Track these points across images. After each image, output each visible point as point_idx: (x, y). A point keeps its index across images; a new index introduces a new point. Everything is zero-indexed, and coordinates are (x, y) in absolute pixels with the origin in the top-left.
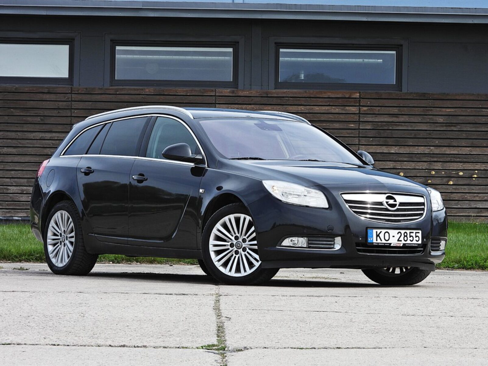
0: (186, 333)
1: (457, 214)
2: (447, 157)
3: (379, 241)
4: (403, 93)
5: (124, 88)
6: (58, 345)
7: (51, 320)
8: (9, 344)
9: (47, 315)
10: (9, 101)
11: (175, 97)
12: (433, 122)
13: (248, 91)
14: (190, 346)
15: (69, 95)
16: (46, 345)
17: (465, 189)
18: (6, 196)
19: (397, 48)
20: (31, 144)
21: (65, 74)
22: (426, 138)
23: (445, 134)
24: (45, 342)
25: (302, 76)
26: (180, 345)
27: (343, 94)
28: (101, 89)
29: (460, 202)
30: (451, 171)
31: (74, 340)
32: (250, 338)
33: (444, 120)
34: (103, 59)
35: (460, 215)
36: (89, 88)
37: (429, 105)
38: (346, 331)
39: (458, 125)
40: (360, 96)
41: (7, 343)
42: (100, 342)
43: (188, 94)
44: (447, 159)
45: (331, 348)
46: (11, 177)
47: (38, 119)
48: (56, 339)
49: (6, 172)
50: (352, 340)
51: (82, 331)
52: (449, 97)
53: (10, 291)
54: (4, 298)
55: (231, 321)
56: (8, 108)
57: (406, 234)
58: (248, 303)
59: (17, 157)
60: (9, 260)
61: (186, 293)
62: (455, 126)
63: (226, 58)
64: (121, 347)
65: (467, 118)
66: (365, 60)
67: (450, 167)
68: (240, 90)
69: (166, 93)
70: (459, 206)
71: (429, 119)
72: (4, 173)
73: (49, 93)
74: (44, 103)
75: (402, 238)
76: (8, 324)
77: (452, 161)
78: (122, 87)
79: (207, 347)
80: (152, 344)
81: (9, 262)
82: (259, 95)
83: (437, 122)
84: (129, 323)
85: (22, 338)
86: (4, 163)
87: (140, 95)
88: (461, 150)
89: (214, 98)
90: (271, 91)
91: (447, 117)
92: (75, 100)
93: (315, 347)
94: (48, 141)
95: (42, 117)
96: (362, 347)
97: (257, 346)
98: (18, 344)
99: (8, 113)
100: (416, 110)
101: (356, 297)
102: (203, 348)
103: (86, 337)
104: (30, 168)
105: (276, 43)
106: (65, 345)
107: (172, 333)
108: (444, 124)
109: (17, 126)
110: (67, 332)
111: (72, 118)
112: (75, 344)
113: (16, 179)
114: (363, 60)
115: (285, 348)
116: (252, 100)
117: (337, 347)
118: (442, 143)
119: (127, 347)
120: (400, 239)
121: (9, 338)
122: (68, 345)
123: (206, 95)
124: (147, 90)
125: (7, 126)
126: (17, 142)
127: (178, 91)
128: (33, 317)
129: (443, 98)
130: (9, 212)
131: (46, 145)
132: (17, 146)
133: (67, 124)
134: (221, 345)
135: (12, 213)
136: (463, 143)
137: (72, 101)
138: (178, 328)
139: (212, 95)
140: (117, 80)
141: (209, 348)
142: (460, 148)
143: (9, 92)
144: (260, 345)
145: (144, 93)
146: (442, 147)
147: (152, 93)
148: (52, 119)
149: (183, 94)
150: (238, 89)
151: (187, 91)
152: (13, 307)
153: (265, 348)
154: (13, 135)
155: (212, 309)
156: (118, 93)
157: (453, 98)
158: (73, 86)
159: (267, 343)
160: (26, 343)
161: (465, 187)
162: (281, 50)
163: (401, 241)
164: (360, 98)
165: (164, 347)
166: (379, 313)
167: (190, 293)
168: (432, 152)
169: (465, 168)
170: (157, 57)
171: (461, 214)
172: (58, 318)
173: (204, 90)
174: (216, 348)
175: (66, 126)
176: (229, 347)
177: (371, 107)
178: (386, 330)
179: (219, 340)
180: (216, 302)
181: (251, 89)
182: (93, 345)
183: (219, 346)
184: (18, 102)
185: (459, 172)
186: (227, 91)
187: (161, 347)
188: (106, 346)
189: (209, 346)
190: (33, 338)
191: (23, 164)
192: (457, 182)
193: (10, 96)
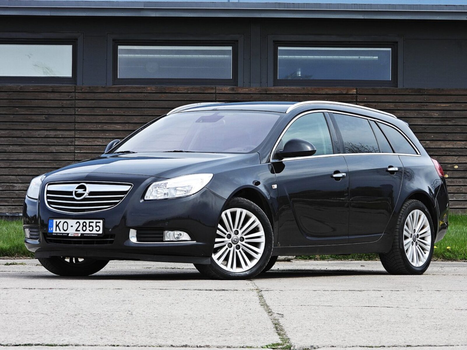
0: (244, 331)
1: (452, 206)
2: (442, 151)
3: (58, 231)
4: (399, 89)
5: (127, 87)
6: (118, 346)
7: (100, 318)
8: (67, 345)
9: (94, 314)
10: (14, 100)
11: (176, 95)
12: (428, 117)
13: (247, 88)
14: (255, 346)
15: (73, 94)
16: (106, 346)
17: (460, 182)
18: (12, 194)
19: (393, 45)
20: (36, 142)
21: (68, 73)
22: (422, 133)
23: (440, 129)
24: (103, 342)
25: (299, 74)
26: (244, 345)
27: (340, 90)
28: (104, 87)
29: (455, 194)
30: (446, 164)
31: (133, 340)
32: (313, 336)
33: (439, 115)
34: (106, 59)
35: (455, 207)
36: (92, 87)
37: (425, 100)
38: (408, 328)
39: (453, 120)
40: (357, 92)
41: (65, 344)
42: (161, 342)
43: (189, 92)
44: (442, 153)
45: (401, 346)
46: (16, 174)
47: (43, 118)
48: (113, 339)
49: (12, 170)
50: (419, 338)
51: (137, 330)
52: (444, 93)
53: (47, 289)
54: (44, 296)
55: (285, 318)
56: (13, 107)
57: (85, 224)
58: (293, 299)
59: (23, 155)
60: (29, 256)
61: (226, 289)
62: (450, 121)
63: (225, 56)
64: (183, 347)
65: (461, 112)
66: (361, 57)
67: (445, 160)
68: (240, 87)
69: (167, 91)
70: (455, 199)
71: (424, 114)
72: (10, 170)
73: (53, 92)
74: (48, 102)
75: (80, 228)
76: (58, 323)
77: (448, 154)
78: (124, 86)
79: (272, 346)
80: (215, 344)
81: (29, 258)
82: (259, 92)
83: (432, 117)
84: (181, 322)
85: (79, 339)
86: (10, 161)
87: (142, 93)
88: (455, 144)
89: (214, 95)
90: (270, 88)
91: (442, 112)
92: (78, 99)
93: (385, 345)
94: (53, 139)
95: (47, 116)
96: (433, 344)
97: (324, 344)
98: (76, 346)
99: (13, 112)
100: (412, 105)
101: (398, 291)
102: (268, 347)
103: (143, 336)
104: (36, 165)
105: (274, 41)
106: (125, 346)
107: (230, 331)
108: (439, 119)
109: (22, 125)
110: (122, 332)
111: (76, 116)
112: (135, 345)
113: (22, 177)
114: (359, 58)
115: (354, 346)
116: (252, 97)
117: (407, 344)
118: (437, 137)
119: (189, 347)
120: (78, 229)
121: (65, 338)
122: (128, 346)
123: (207, 92)
124: (149, 88)
125: (13, 124)
126: (22, 141)
127: (179, 89)
128: (81, 315)
129: (438, 93)
130: (15, 209)
131: (51, 142)
132: (23, 144)
133: (71, 122)
134: (286, 344)
135: (18, 210)
136: (458, 137)
137: (75, 100)
138: (233, 326)
139: (213, 92)
140: (119, 79)
141: (274, 347)
142: (455, 142)
143: (14, 92)
144: (327, 344)
145: (146, 91)
146: (437, 142)
147: (154, 92)
148: (57, 117)
149: (184, 92)
150: (238, 86)
151: (188, 89)
152: (56, 305)
153: (333, 346)
154: (18, 133)
155: (260, 306)
156: (120, 91)
157: (447, 93)
158: (77, 85)
159: (333, 341)
160: (84, 343)
161: (460, 180)
162: (280, 48)
163: (79, 231)
164: (357, 94)
165: (228, 347)
166: (432, 308)
167: (230, 289)
168: (428, 146)
169: (460, 162)
170: (158, 55)
171: (457, 207)
172: (107, 316)
173: (204, 87)
174: (281, 347)
175: (70, 124)
176: (295, 346)
177: (368, 103)
178: (448, 326)
179: (281, 339)
180: (260, 298)
181: (250, 86)
182: (154, 346)
183: (284, 345)
184: (23, 101)
185: (454, 166)
186: (227, 89)
187: (224, 346)
188: (168, 346)
189: (273, 345)
190: (89, 338)
191: (29, 162)
192: (452, 175)
193: (15, 96)
